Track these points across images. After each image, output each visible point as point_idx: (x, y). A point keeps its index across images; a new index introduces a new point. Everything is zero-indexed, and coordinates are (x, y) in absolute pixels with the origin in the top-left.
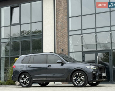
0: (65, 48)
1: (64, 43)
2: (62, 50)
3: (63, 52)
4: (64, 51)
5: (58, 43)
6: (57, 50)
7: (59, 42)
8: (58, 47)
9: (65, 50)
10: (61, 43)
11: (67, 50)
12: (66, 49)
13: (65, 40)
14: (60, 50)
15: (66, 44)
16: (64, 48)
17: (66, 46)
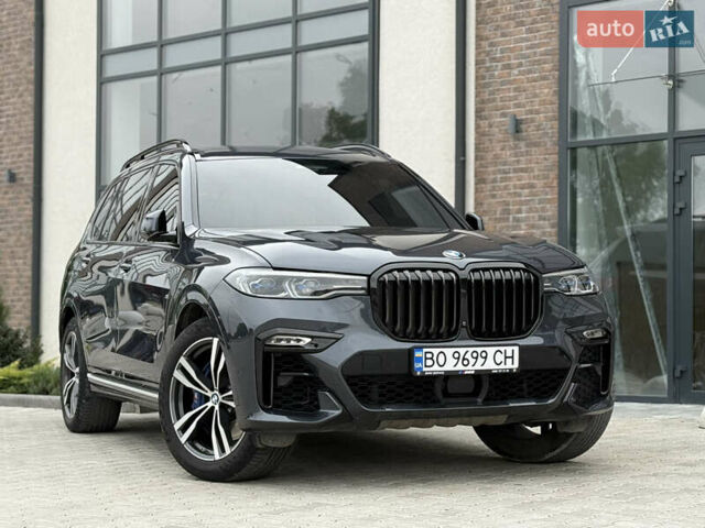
0: (538, 112)
1: (530, 72)
2: (517, 131)
3: (522, 144)
4: (530, 131)
5: (488, 69)
6: (477, 127)
7: (494, 59)
8: (483, 102)
9: (538, 128)
10: (508, 67)
11: (556, 124)
12: (544, 121)
13: (538, 46)
14: (501, 123)
15: (544, 78)
16: (531, 112)
17: (547, 91)
